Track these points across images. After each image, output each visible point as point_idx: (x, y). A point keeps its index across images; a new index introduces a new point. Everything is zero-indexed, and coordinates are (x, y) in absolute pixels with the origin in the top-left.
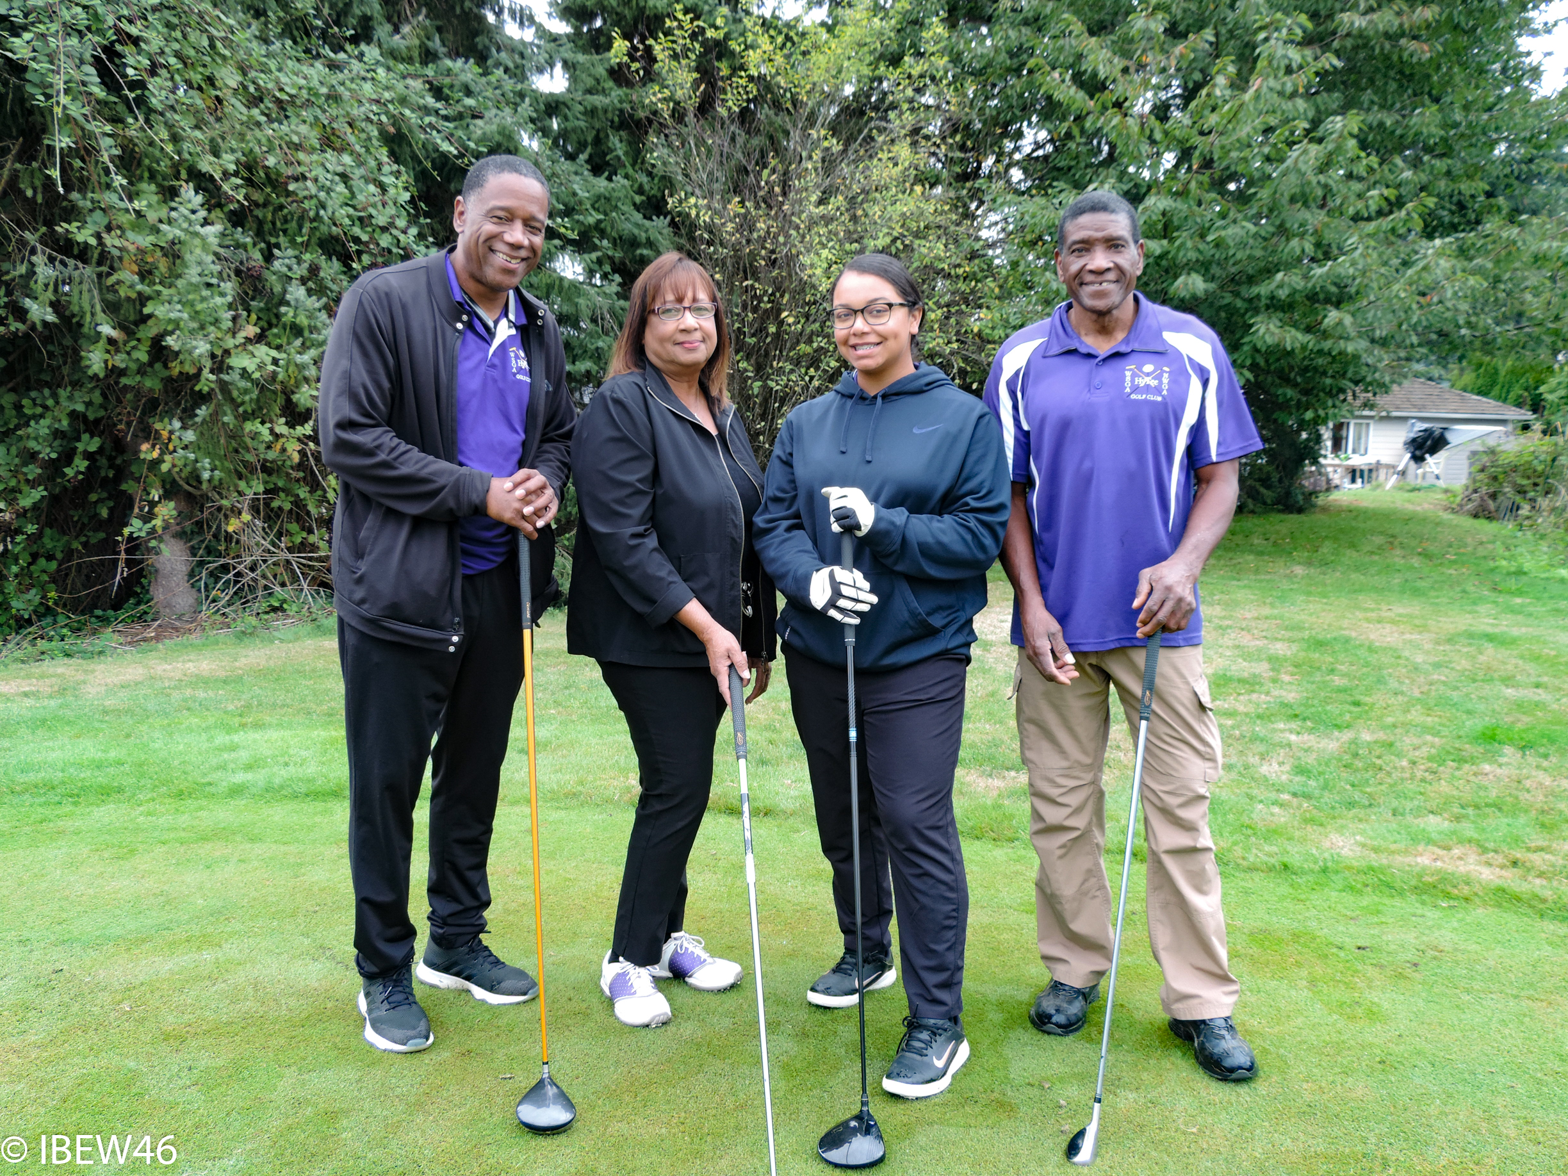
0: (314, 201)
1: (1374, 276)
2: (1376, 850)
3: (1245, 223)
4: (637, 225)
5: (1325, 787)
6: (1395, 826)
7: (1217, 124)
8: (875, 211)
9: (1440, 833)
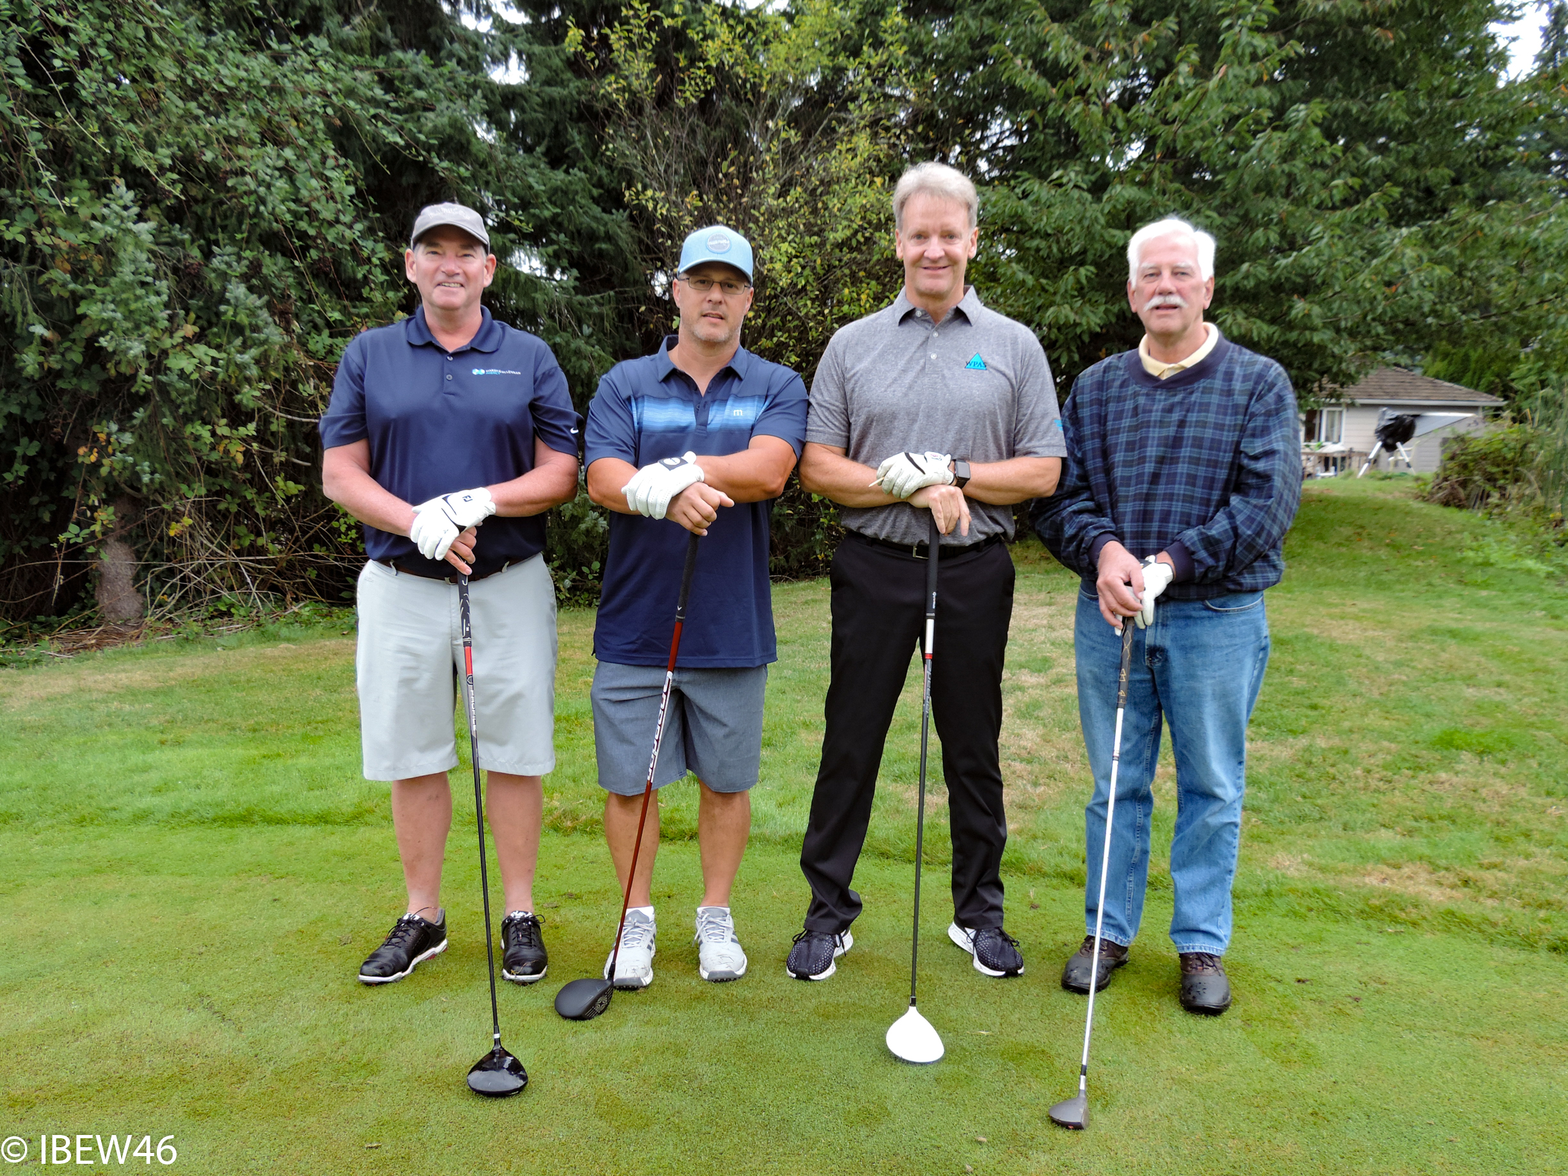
0: (253, 197)
1: (1339, 266)
2: (1322, 869)
3: (1209, 213)
4: (595, 218)
5: (1276, 800)
6: (1344, 843)
7: (1181, 112)
8: (834, 203)
9: (1390, 849)
